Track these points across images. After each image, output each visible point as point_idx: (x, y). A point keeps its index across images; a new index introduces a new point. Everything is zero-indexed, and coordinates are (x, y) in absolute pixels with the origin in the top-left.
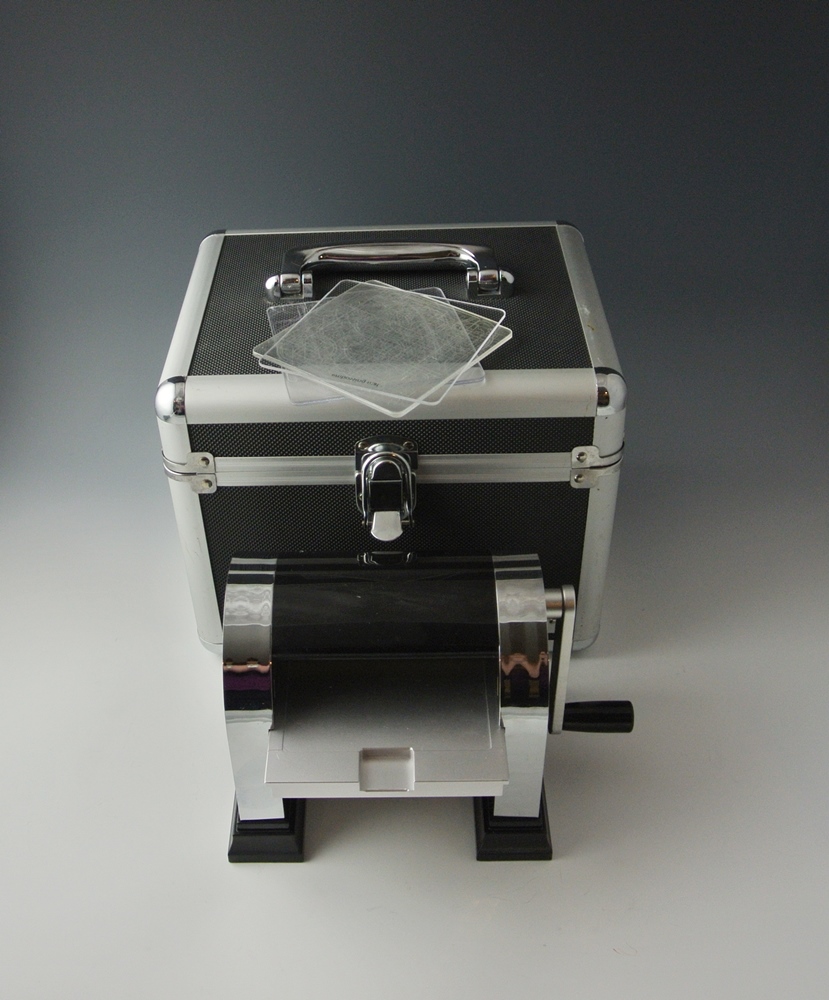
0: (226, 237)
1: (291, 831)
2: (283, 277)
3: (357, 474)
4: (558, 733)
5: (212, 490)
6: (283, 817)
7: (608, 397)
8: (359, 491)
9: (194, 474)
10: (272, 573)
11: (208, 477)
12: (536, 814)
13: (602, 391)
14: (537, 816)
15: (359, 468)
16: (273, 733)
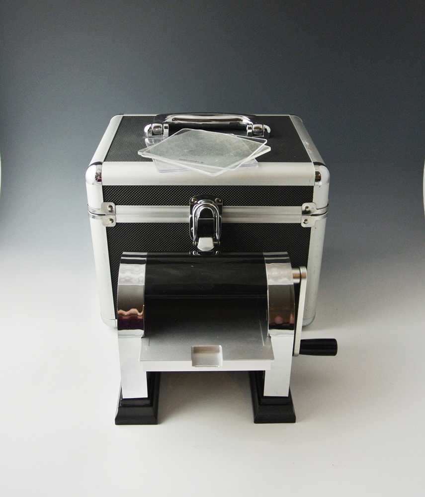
0: (124, 117)
1: (151, 405)
2: (154, 125)
3: (190, 216)
4: (297, 356)
5: (113, 225)
6: (147, 397)
7: (320, 177)
8: (192, 226)
9: (104, 215)
10: (145, 259)
11: (112, 217)
12: (287, 395)
13: (317, 173)
14: (287, 396)
15: (191, 213)
16: (144, 339)
